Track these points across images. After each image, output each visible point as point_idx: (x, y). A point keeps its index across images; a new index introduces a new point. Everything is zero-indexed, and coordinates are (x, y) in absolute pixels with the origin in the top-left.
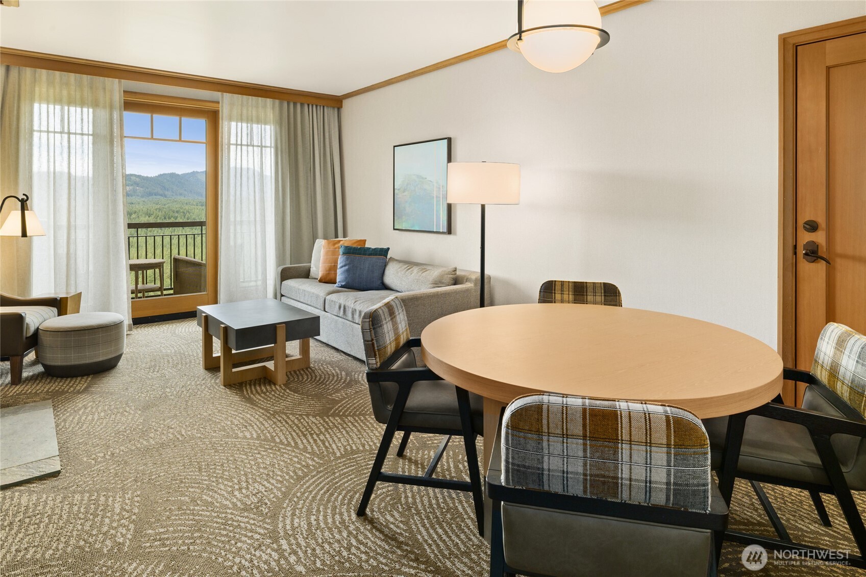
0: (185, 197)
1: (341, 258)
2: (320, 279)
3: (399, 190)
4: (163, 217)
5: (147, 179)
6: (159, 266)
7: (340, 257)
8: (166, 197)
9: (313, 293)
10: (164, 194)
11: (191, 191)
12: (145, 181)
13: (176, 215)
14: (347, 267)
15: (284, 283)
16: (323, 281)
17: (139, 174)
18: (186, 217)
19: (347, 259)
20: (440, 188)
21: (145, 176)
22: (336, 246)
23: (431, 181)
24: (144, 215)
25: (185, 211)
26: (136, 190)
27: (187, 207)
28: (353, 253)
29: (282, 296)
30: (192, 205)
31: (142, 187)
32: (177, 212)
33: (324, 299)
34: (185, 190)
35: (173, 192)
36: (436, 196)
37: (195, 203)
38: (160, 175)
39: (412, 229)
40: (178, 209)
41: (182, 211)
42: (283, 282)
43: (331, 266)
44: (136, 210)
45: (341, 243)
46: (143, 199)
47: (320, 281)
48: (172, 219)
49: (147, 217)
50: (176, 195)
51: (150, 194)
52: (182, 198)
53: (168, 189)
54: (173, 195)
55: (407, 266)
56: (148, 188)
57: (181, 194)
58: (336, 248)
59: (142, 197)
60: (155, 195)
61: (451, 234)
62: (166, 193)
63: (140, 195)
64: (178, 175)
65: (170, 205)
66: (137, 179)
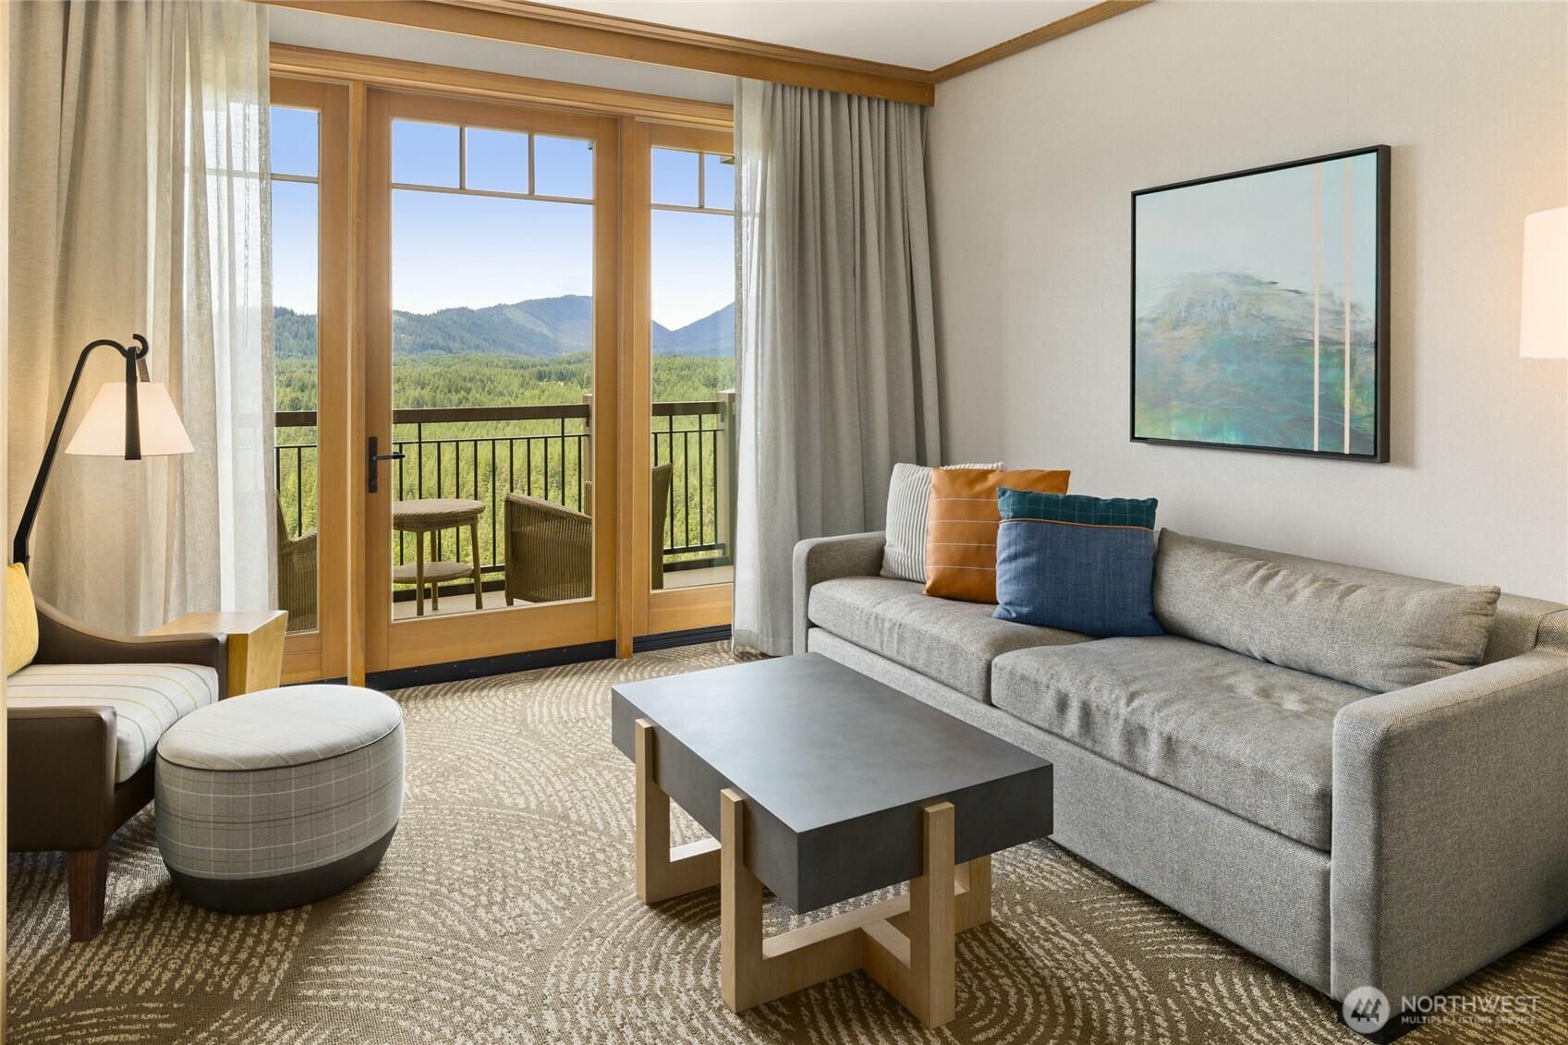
0: (483, 352)
1: (1009, 528)
2: (934, 584)
3: (1153, 321)
4: (446, 390)
5: (419, 318)
6: (470, 518)
7: (1003, 525)
8: (451, 352)
9: (937, 639)
10: (448, 345)
11: (494, 341)
12: (416, 323)
13: (469, 386)
14: (1032, 560)
15: (818, 589)
16: (944, 592)
17: (405, 310)
18: (486, 389)
19: (1031, 533)
20: (1340, 314)
21: (416, 313)
22: (978, 488)
23: (1296, 292)
24: (413, 386)
25: (485, 379)
26: (400, 340)
27: (487, 371)
28: (1048, 515)
29: (811, 625)
30: (498, 366)
31: (410, 335)
32: (471, 380)
33: (983, 664)
34: (485, 339)
35: (463, 343)
36: (1324, 341)
37: (501, 364)
38: (442, 313)
39: (1211, 441)
40: (471, 375)
41: (478, 377)
42: (814, 588)
43: (967, 549)
44: (400, 375)
45: (992, 479)
46: (412, 356)
47: (934, 592)
48: (462, 392)
49: (419, 388)
50: (469, 348)
51: (424, 347)
52: (480, 354)
53: (454, 338)
54: (462, 349)
55: (1250, 566)
56: (420, 337)
57: (477, 347)
58: (978, 496)
59: (410, 352)
60: (432, 348)
61: (1389, 461)
62: (452, 344)
63: (407, 349)
64: (472, 311)
65: (458, 366)
66: (402, 319)
